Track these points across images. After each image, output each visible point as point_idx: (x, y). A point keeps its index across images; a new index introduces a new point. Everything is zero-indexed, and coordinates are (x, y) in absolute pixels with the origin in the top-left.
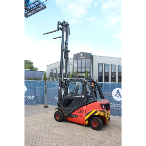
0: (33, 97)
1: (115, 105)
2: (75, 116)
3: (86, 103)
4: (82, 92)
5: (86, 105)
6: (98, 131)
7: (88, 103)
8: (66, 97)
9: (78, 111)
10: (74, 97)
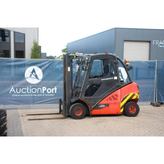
3: (120, 86)
8: (90, 81)
10: (103, 80)
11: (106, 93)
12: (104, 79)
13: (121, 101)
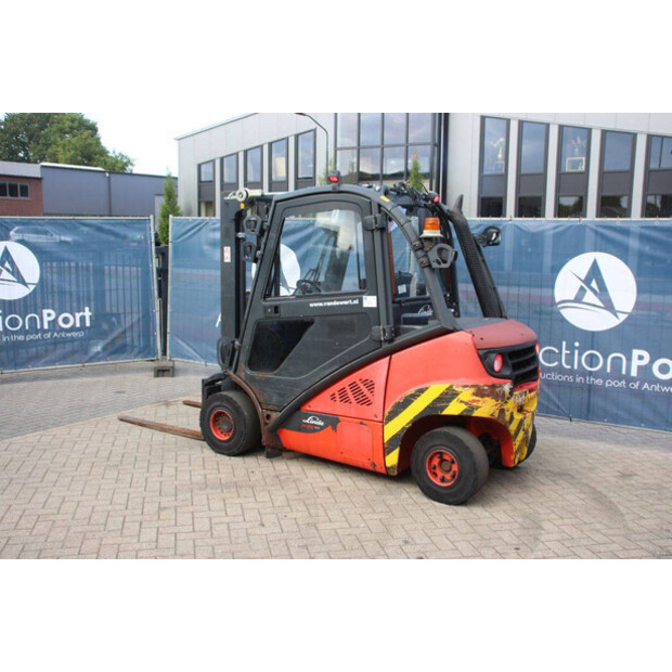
0: (83, 319)
1: (570, 360)
2: (321, 423)
3: (391, 341)
4: (363, 276)
5: (390, 353)
6: (462, 510)
7: (399, 340)
8: (266, 308)
9: (343, 391)
10: (316, 305)
11: (324, 368)
12: (321, 304)
13: (386, 413)
